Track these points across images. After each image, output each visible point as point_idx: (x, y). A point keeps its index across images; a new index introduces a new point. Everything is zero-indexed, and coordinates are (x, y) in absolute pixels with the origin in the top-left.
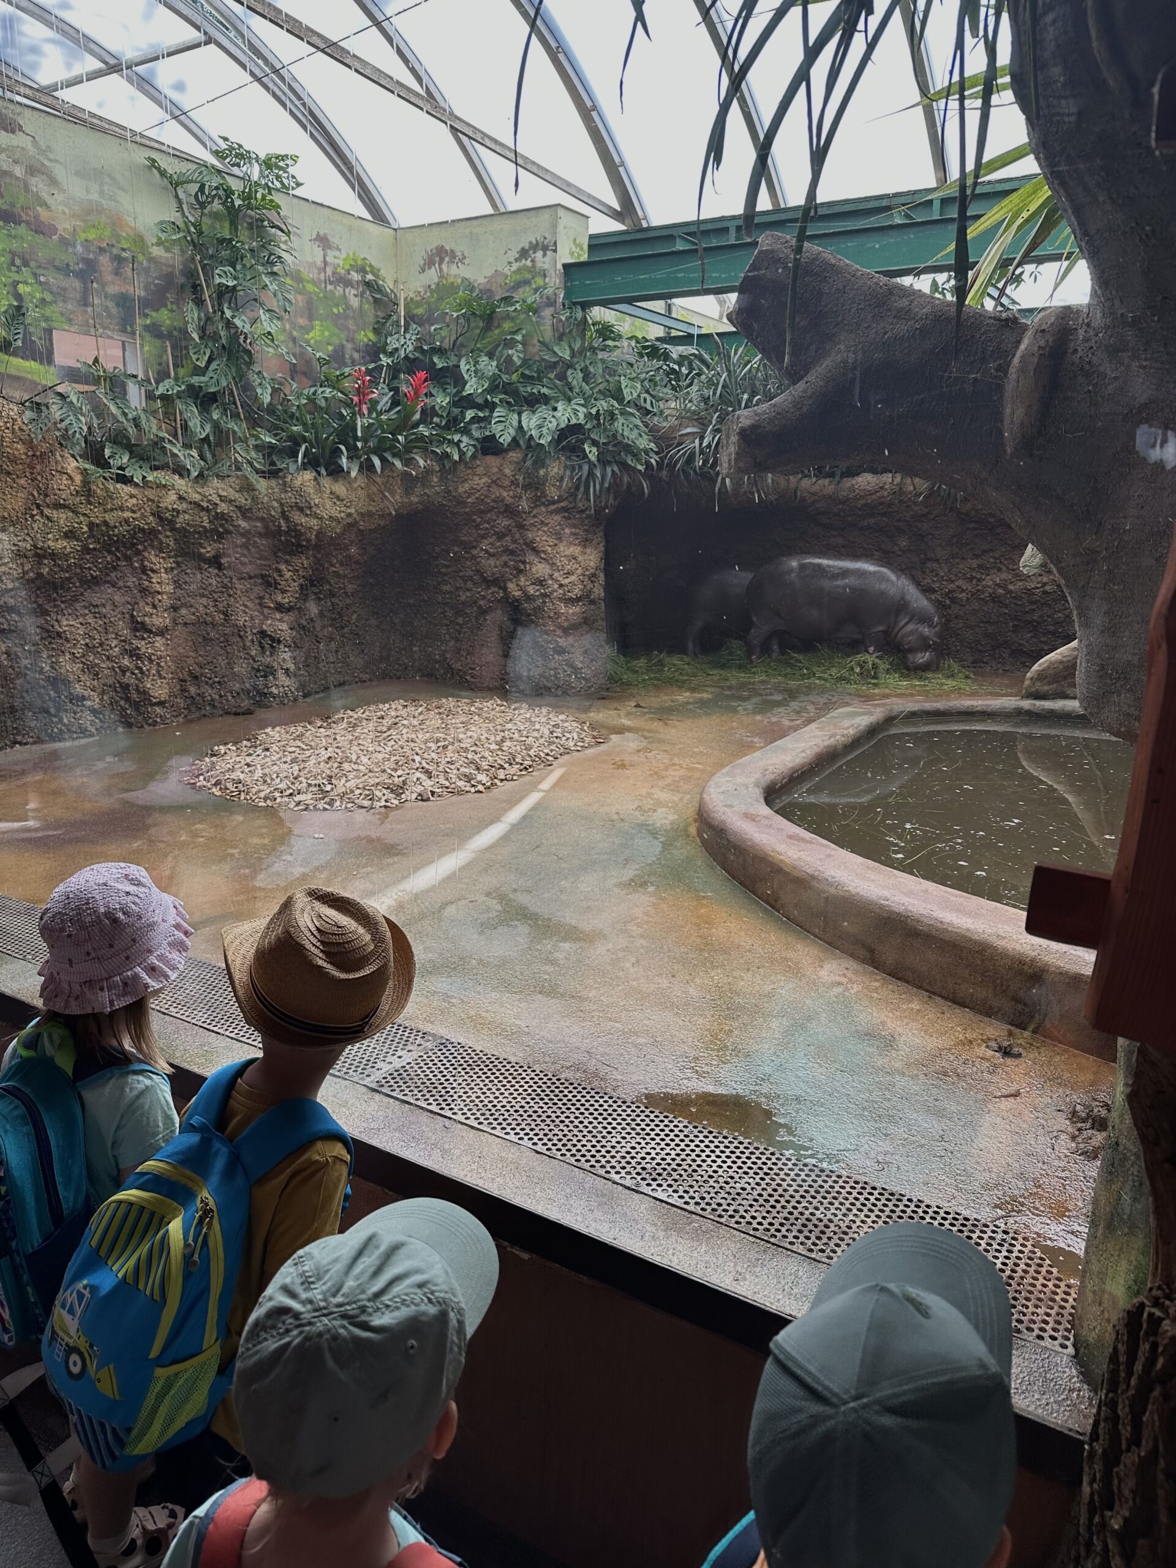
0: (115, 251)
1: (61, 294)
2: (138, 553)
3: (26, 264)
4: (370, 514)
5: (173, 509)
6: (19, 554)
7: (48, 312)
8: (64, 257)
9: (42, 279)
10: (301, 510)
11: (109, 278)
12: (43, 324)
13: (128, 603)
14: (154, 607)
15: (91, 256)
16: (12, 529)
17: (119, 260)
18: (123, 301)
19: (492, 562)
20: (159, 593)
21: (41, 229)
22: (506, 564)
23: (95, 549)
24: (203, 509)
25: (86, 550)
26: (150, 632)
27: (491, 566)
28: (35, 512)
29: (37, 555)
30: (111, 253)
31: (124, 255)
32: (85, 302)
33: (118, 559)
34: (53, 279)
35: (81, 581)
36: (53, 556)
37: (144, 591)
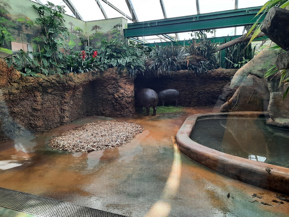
0: (26, 24)
1: (13, 33)
2: (33, 92)
3: (4, 26)
4: (85, 81)
5: (42, 82)
6: (5, 94)
7: (10, 37)
8: (14, 25)
9: (8, 30)
10: (71, 81)
11: (25, 30)
12: (9, 40)
13: (31, 104)
14: (37, 104)
15: (20, 25)
16: (2, 88)
17: (27, 26)
18: (28, 35)
19: (111, 90)
20: (38, 101)
21: (7, 18)
22: (114, 90)
23: (23, 92)
24: (48, 82)
25: (21, 92)
26: (37, 110)
27: (111, 91)
28: (8, 84)
29: (9, 94)
30: (25, 24)
31: (28, 25)
32: (19, 35)
33: (29, 94)
34: (11, 30)
35: (19, 99)
36: (13, 94)
37: (35, 101)
